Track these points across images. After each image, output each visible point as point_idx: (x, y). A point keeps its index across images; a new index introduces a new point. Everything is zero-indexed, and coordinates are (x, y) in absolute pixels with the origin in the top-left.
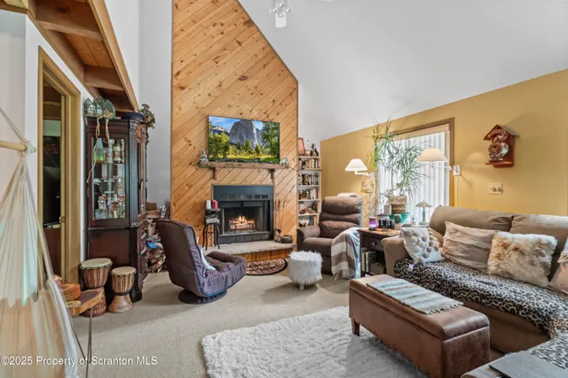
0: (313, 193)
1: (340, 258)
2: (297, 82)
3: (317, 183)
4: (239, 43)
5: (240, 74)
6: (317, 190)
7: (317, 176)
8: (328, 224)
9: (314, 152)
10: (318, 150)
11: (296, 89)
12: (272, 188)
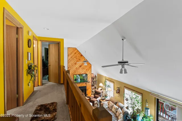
0: (95, 85)
1: (96, 104)
2: (91, 65)
3: (96, 83)
4: (80, 60)
5: (80, 65)
6: (96, 84)
7: (96, 81)
8: (96, 95)
9: (95, 76)
10: (97, 76)
11: (91, 66)
12: (86, 86)
